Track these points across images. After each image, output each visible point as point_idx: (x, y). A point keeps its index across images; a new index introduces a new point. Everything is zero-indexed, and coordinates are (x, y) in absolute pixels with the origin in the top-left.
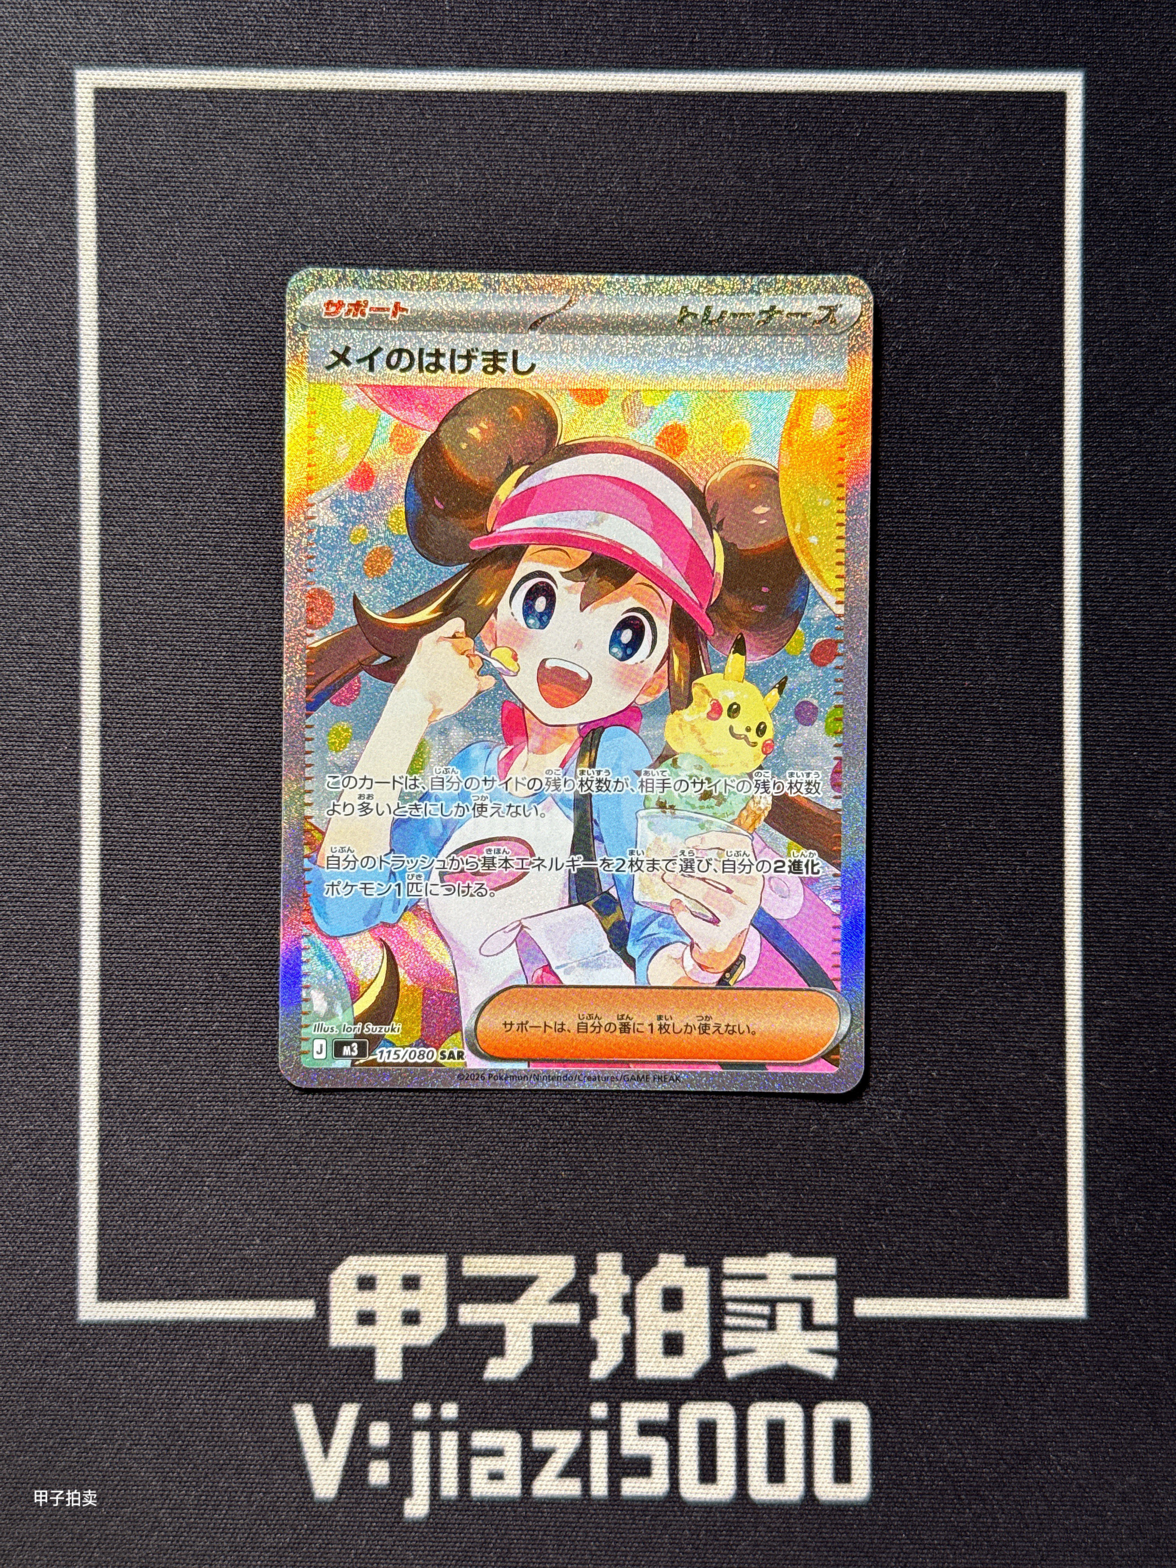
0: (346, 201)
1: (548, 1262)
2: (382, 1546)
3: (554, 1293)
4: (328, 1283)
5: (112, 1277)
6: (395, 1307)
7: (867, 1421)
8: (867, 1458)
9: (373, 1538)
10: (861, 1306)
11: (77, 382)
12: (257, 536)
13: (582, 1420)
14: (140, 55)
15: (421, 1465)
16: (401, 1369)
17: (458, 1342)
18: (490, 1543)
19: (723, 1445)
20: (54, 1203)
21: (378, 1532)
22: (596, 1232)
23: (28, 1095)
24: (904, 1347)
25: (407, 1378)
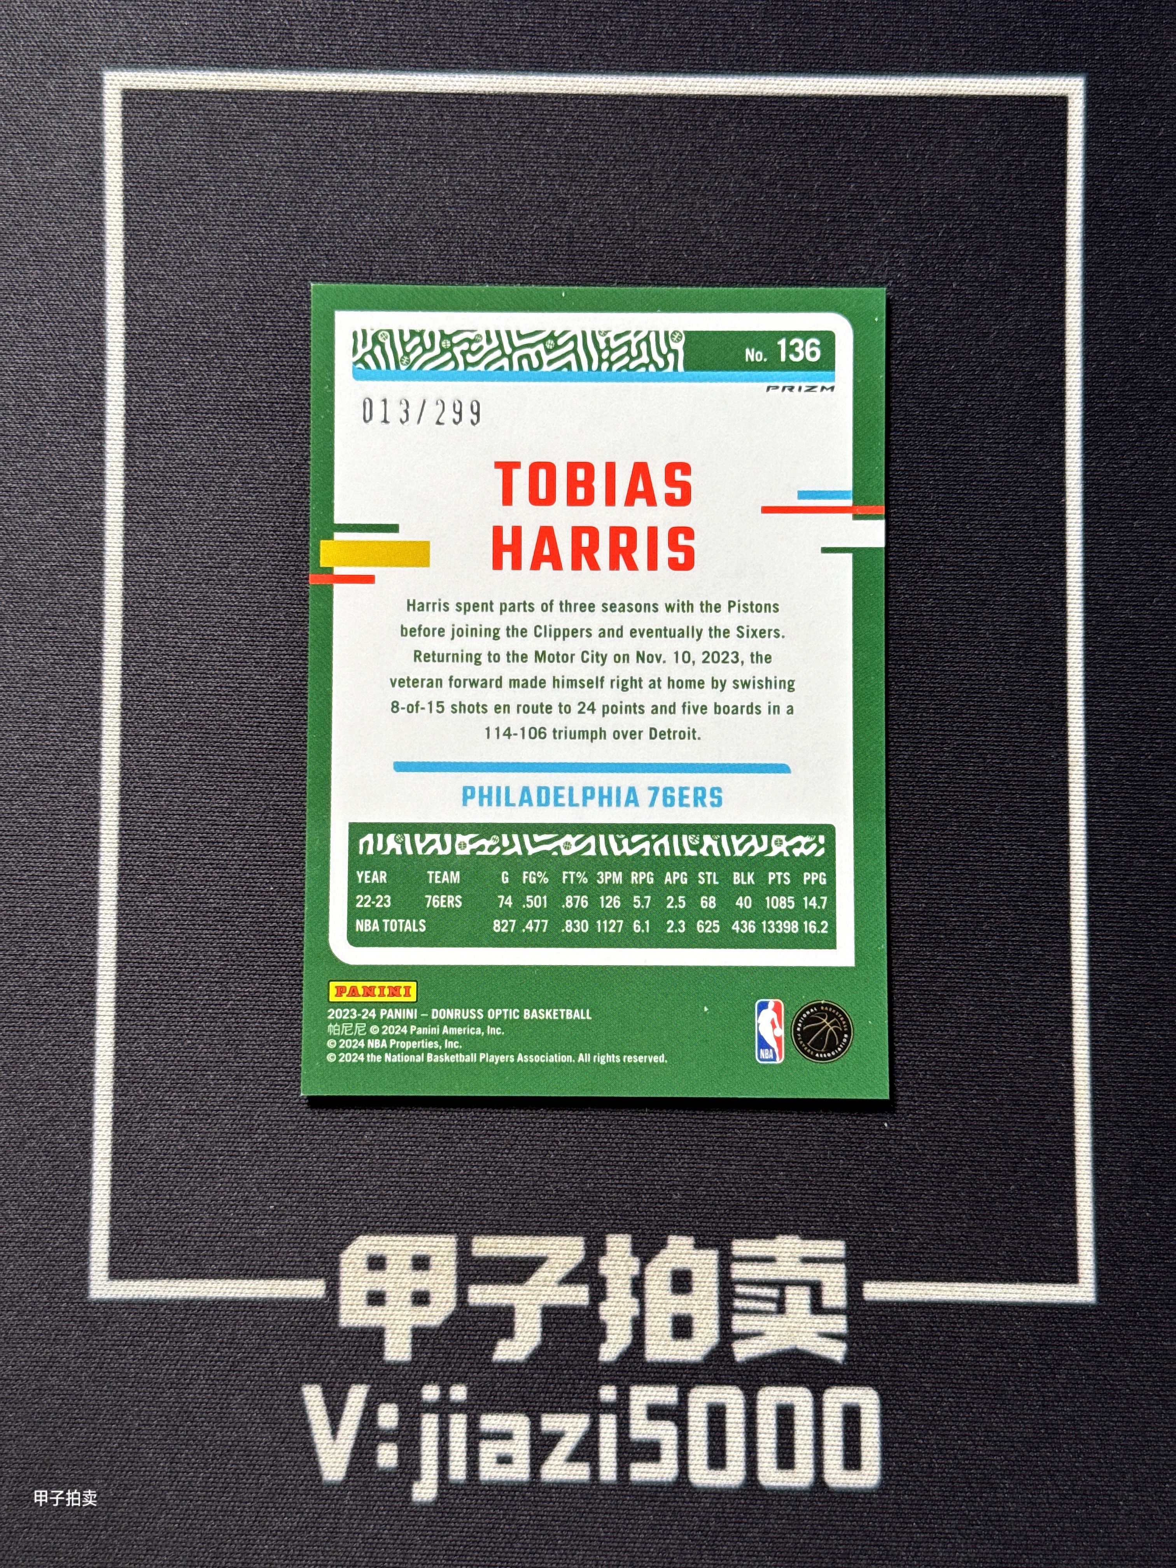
0: (367, 200)
1: (557, 1243)
2: (389, 1530)
3: (563, 1275)
4: (339, 1263)
5: (124, 1255)
6: (405, 1288)
7: (876, 1406)
8: (878, 1445)
9: (380, 1522)
10: (870, 1290)
11: (103, 375)
12: (277, 524)
13: (590, 1404)
14: (167, 57)
15: (429, 1448)
16: (410, 1350)
17: (467, 1323)
18: (498, 1528)
19: (732, 1430)
20: (67, 1180)
21: (386, 1516)
22: (605, 1212)
23: (44, 1072)
24: (914, 1332)
25: (416, 1359)
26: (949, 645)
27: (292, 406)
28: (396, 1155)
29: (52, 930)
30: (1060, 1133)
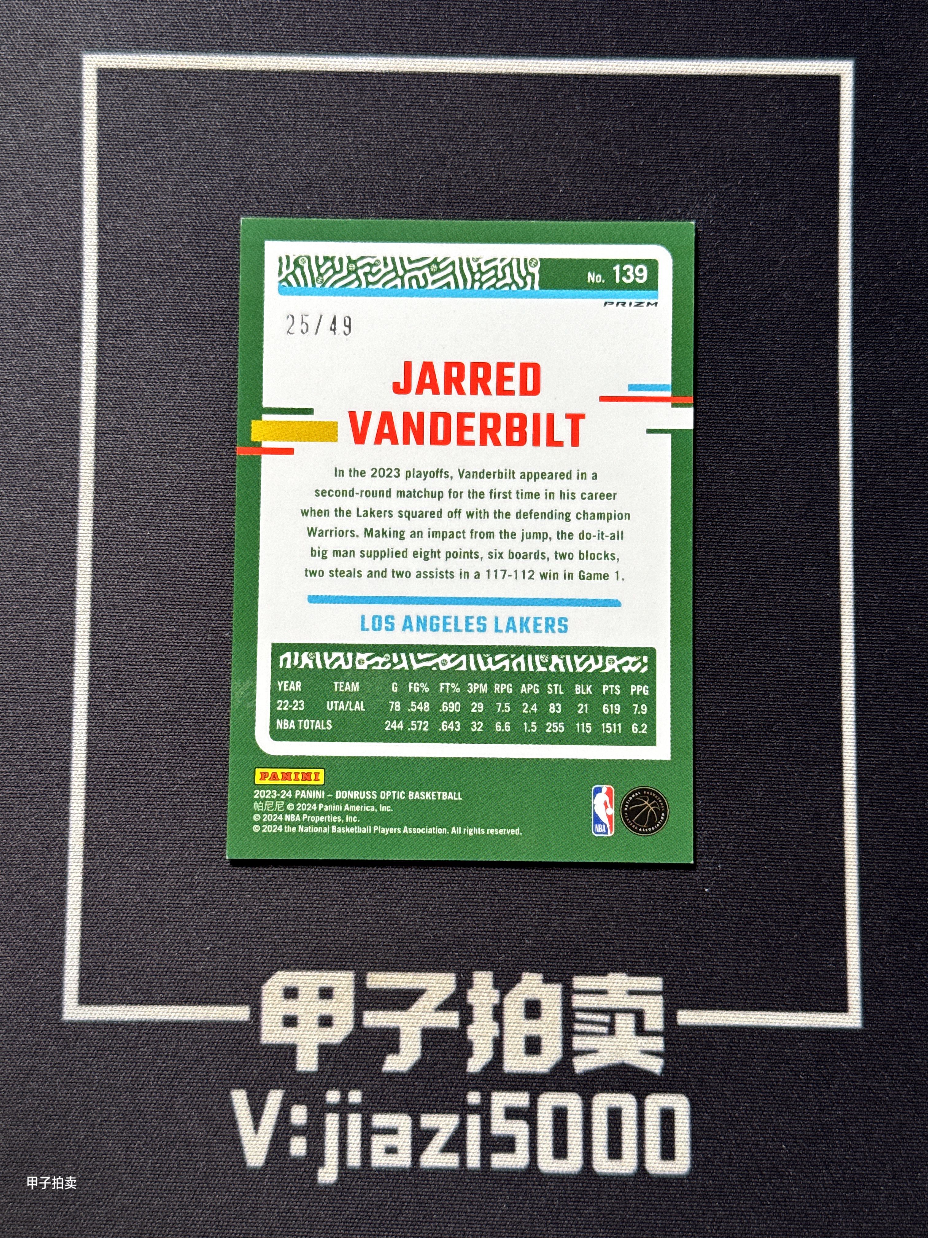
0: (289, 156)
1: (434, 978)
2: (299, 1206)
3: (438, 1003)
4: (261, 993)
5: (91, 986)
6: (312, 1013)
7: (687, 1110)
8: (688, 1140)
9: (292, 1199)
10: (683, 1017)
11: (81, 292)
12: (216, 409)
13: (460, 1106)
14: (133, 43)
15: (332, 1141)
16: (317, 1062)
17: (362, 1041)
18: (386, 1205)
19: (573, 1127)
20: (46, 926)
21: (297, 1194)
22: (472, 954)
23: (28, 840)
24: (717, 1050)
25: (321, 1070)
26: (746, 506)
27: (229, 316)
28: (307, 908)
29: (36, 728)
30: (833, 892)
